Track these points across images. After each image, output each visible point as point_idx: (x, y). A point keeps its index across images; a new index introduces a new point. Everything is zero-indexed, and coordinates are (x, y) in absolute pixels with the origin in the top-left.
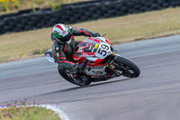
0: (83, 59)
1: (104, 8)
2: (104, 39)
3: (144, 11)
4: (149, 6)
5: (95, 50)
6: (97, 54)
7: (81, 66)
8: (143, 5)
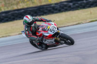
6: (49, 32)
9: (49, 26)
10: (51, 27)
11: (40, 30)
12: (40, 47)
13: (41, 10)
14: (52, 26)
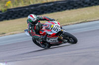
0: (45, 33)
1: (30, 11)
2: (57, 22)
3: (52, 12)
4: (55, 9)
5: (52, 28)
6: (53, 31)
7: (44, 37)
8: (52, 9)
9: (53, 25)
10: (54, 26)
11: (44, 29)
12: (43, 46)
13: (71, 3)
14: (56, 25)
